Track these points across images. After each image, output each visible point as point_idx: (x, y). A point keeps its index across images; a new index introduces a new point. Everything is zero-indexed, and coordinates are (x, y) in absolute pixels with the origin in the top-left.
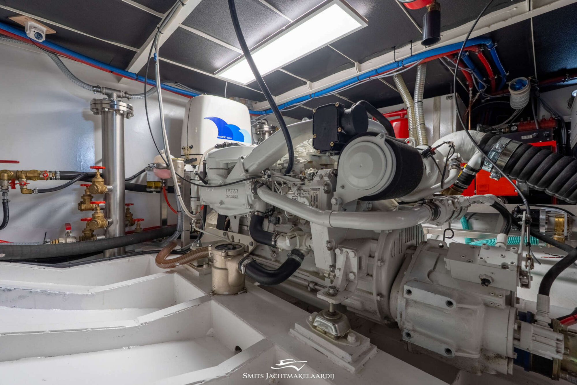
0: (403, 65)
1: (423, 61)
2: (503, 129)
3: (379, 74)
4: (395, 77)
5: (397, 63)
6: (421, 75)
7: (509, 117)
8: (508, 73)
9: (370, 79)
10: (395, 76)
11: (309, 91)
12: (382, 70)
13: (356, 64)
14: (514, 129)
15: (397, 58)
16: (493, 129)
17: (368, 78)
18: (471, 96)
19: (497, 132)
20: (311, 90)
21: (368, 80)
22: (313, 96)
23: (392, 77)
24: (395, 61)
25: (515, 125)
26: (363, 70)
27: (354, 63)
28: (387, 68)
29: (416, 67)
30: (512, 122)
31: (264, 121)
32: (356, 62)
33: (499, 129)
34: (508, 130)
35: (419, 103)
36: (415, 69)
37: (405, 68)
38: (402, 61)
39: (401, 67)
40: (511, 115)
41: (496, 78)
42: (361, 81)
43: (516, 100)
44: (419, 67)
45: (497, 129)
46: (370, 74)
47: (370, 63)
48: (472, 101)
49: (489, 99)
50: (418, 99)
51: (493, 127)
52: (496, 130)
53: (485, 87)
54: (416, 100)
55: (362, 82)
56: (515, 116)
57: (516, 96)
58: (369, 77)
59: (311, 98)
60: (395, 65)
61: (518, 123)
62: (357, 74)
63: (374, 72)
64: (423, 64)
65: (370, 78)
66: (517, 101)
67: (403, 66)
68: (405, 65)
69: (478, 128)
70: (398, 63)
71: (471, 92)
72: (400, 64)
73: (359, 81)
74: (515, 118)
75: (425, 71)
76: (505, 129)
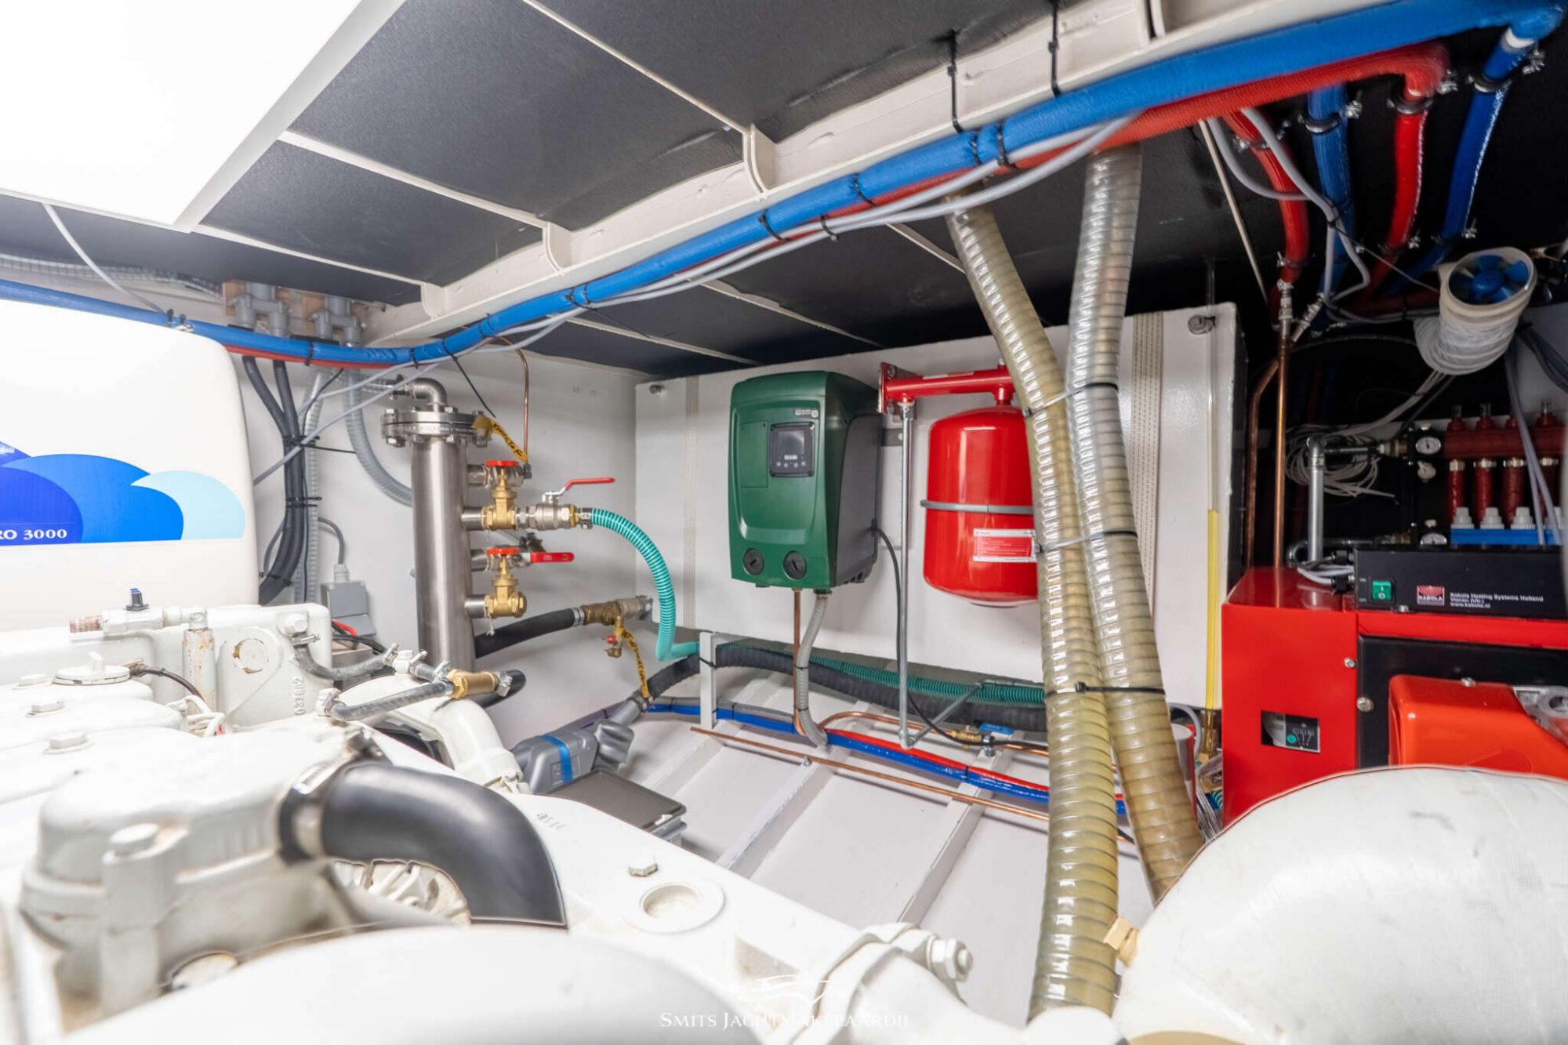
0: (1005, 153)
1: (1124, 129)
2: (1383, 442)
3: (871, 205)
4: (957, 226)
5: (966, 137)
6: (1108, 221)
7: (1407, 398)
8: (1473, 229)
9: (825, 228)
10: (960, 219)
11: (556, 274)
12: (887, 178)
13: (751, 138)
14: (1428, 446)
15: (970, 108)
16: (1343, 442)
17: (818, 225)
18: (1285, 316)
19: (1359, 453)
20: (563, 271)
21: (814, 234)
22: (581, 295)
23: (942, 222)
24: (957, 127)
25: (1431, 433)
26: (791, 179)
27: (740, 135)
28: (913, 168)
29: (1079, 170)
30: (1414, 416)
31: (422, 388)
32: (746, 126)
33: (1368, 440)
34: (1404, 448)
35: (1099, 392)
36: (1074, 179)
37: (1015, 170)
38: (999, 126)
39: (992, 166)
40: (1412, 391)
41: (1411, 245)
42: (784, 235)
43: (1460, 339)
44: (1101, 168)
45: (1359, 442)
46: (824, 200)
47: (826, 140)
48: (1289, 340)
49: (1344, 328)
50: (1091, 367)
51: (1346, 433)
52: (1354, 445)
53: (1360, 279)
54: (1079, 374)
55: (789, 240)
56: (1426, 396)
57: (1465, 323)
58: (823, 218)
59: (577, 305)
60: (956, 153)
61: (1444, 423)
62: (758, 197)
63: (844, 191)
64: (1120, 149)
65: (829, 223)
66: (1466, 345)
67: (1005, 162)
68: (1016, 156)
69: (1315, 455)
70: (975, 139)
71: (1285, 301)
72: (984, 146)
73: (772, 240)
74: (1427, 404)
75: (1131, 193)
76: (1392, 442)
